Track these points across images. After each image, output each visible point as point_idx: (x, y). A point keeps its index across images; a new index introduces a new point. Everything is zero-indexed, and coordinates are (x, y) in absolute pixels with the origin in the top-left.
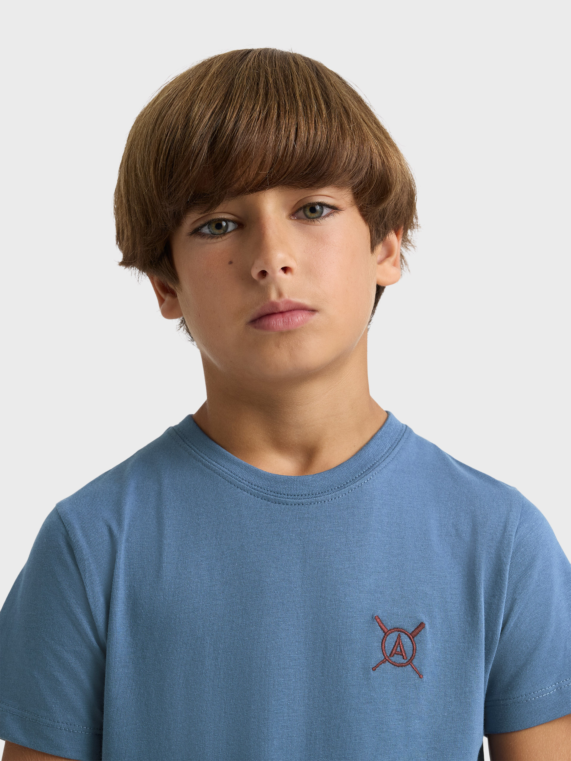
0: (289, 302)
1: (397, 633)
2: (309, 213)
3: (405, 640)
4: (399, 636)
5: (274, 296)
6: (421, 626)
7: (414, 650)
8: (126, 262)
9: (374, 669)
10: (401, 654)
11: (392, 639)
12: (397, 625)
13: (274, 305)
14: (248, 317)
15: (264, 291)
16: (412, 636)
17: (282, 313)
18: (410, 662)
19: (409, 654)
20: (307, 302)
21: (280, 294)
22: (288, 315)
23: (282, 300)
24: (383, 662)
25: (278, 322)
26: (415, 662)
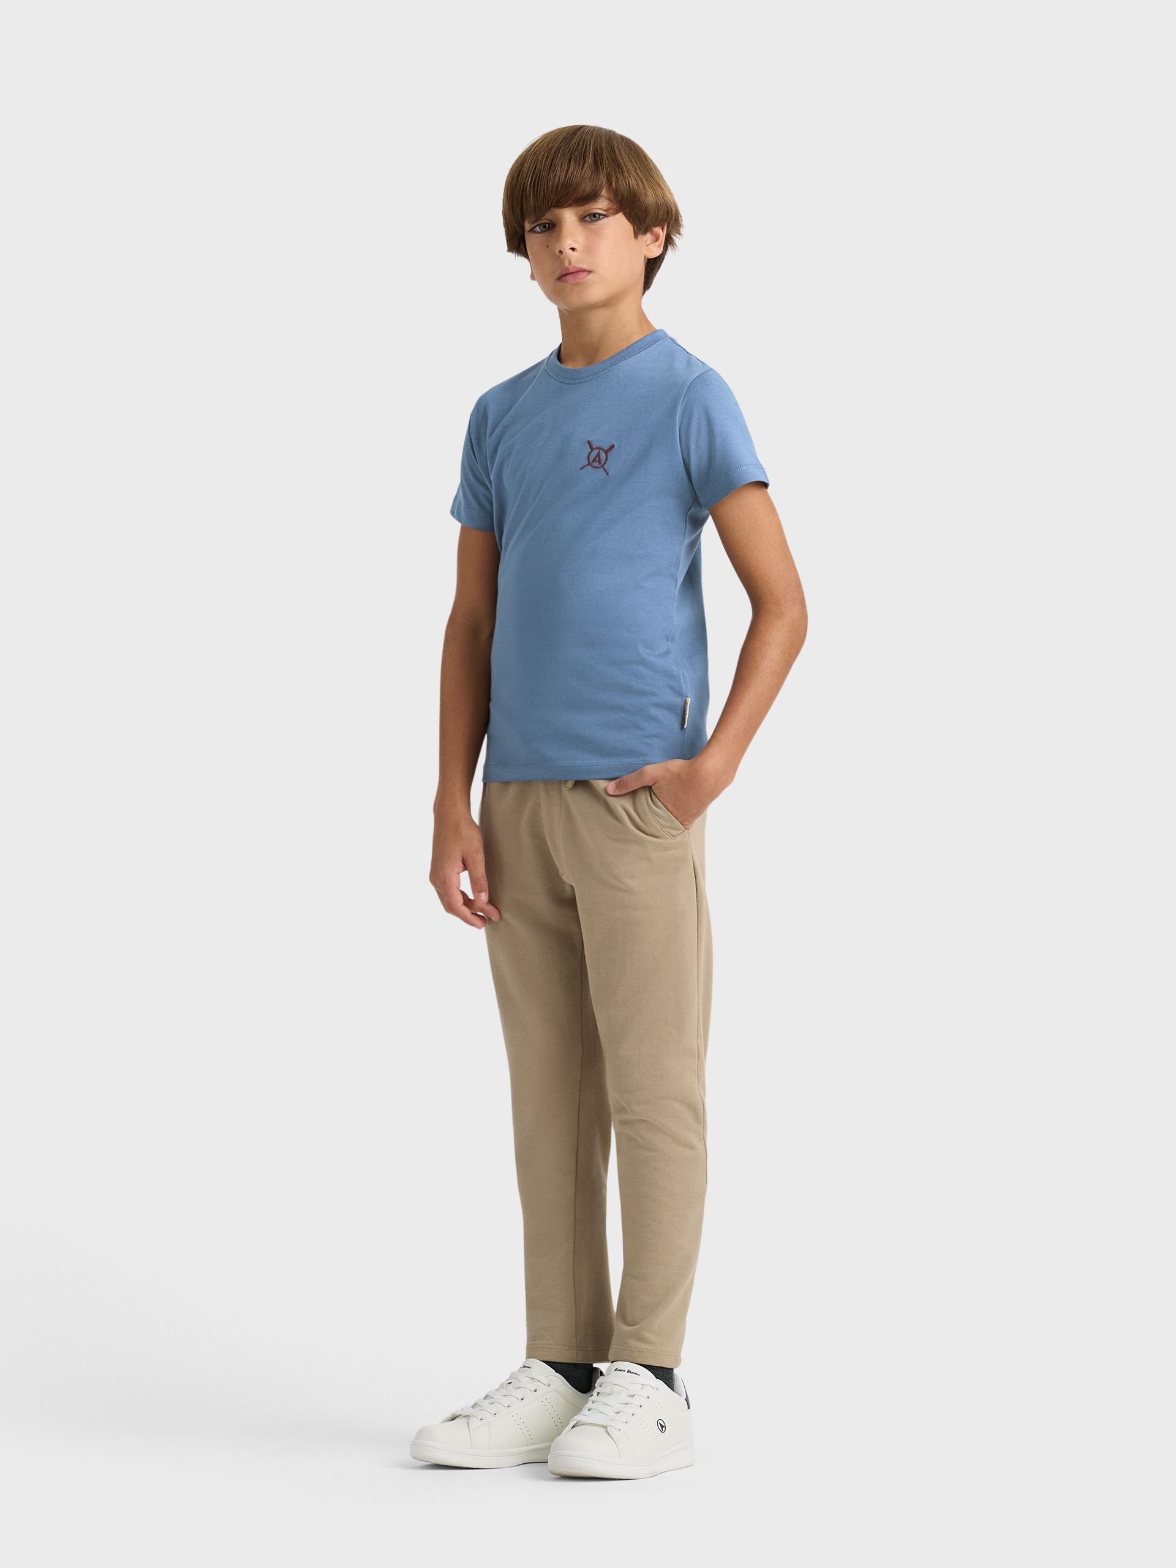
0: (574, 267)
1: (598, 450)
2: (592, 218)
3: (603, 455)
4: (599, 452)
5: (567, 264)
6: (613, 446)
7: (607, 459)
8: (508, 251)
9: (581, 469)
10: (600, 462)
11: (595, 453)
12: (599, 445)
13: (567, 269)
14: (556, 276)
15: (562, 262)
16: (606, 452)
17: (572, 273)
18: (603, 466)
19: (603, 462)
20: (585, 267)
21: (570, 263)
22: (576, 275)
23: (571, 266)
24: (587, 465)
25: (570, 278)
26: (605, 466)
